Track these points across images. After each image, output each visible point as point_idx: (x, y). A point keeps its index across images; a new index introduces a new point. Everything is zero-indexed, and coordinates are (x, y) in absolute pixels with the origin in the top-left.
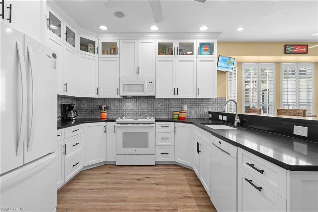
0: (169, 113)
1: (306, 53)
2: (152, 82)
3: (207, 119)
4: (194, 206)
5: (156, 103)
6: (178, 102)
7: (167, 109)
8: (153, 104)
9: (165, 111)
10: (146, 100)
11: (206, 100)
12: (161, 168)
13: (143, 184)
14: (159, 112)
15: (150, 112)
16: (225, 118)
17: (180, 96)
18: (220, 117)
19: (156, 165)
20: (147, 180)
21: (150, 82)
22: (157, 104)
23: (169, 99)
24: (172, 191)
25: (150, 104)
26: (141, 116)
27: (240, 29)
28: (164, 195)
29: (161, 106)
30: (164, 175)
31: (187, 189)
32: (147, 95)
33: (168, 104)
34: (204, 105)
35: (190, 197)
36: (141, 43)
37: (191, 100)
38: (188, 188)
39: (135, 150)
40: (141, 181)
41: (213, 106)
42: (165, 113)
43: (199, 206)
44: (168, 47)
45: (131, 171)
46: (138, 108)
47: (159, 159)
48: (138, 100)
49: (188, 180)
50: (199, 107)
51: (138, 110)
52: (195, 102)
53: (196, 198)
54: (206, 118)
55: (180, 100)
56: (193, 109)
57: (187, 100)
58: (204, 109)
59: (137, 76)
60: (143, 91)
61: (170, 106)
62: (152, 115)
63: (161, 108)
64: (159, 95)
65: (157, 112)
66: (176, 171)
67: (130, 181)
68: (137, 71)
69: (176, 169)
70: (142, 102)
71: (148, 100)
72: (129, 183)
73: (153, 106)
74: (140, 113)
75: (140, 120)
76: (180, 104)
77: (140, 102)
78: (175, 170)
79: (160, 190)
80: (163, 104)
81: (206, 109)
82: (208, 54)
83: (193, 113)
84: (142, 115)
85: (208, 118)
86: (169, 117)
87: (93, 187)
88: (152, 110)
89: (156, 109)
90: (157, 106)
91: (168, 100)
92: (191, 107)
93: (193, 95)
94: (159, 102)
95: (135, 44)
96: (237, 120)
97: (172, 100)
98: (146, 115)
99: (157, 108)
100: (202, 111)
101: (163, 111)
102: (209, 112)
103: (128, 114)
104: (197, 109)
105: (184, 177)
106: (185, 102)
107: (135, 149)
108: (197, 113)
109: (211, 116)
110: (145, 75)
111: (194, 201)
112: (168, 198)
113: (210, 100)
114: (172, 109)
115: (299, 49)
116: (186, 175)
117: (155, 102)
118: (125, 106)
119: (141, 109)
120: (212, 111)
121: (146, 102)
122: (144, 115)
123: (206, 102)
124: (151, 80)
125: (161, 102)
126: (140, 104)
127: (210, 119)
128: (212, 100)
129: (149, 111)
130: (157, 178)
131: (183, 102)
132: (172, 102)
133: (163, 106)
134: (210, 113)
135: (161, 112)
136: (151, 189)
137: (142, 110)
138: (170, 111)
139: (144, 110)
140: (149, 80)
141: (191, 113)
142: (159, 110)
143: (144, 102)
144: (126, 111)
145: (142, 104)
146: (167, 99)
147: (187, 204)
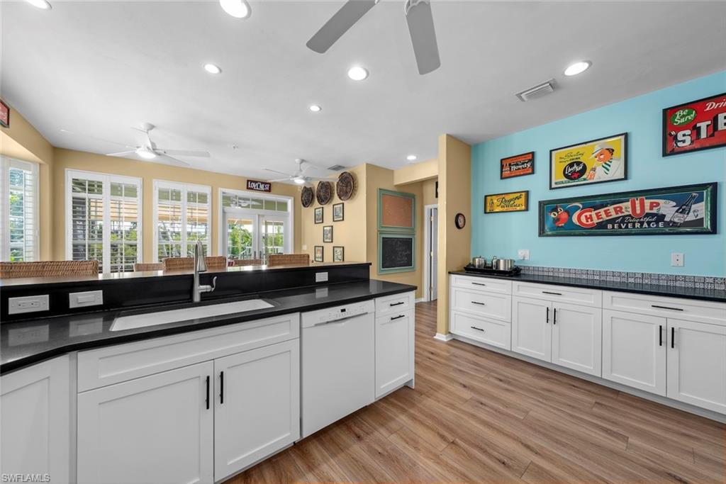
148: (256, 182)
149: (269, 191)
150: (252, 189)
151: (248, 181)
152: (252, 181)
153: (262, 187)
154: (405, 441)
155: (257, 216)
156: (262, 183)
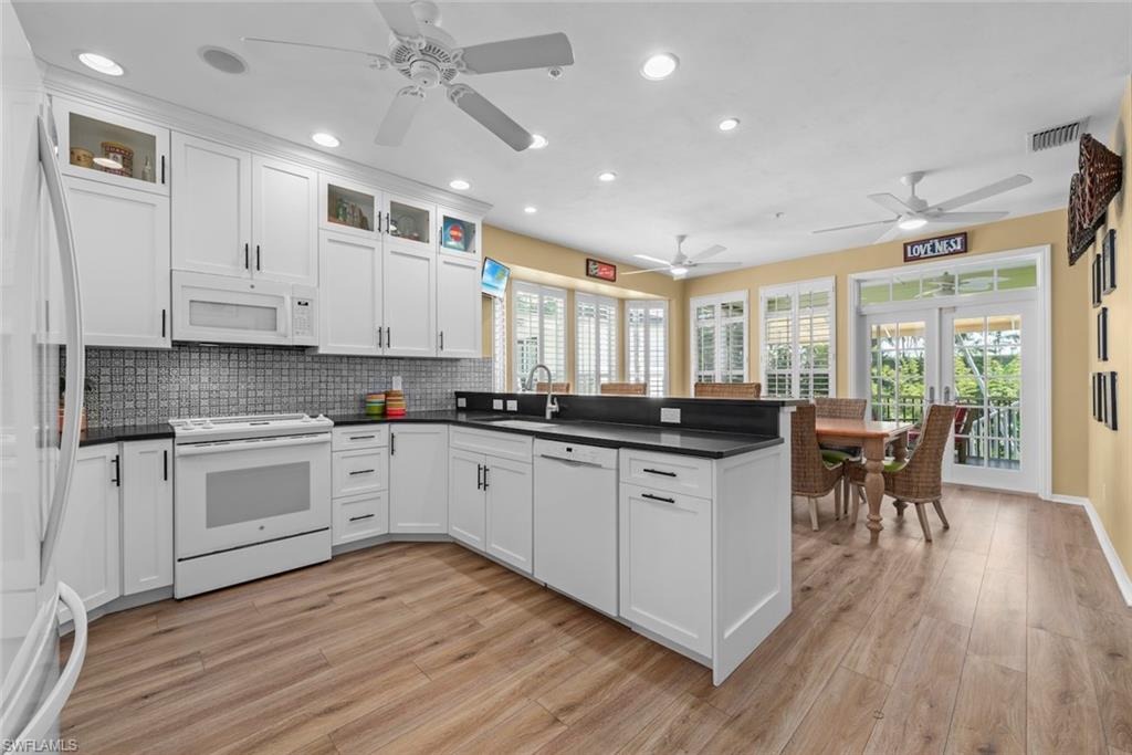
0: (351, 398)
1: (613, 280)
2: (307, 304)
3: (452, 411)
4: (504, 604)
5: (305, 369)
6: (377, 367)
7: (345, 386)
8: (293, 372)
9: (337, 392)
10: (268, 357)
11: (450, 363)
12: (358, 562)
13: (337, 612)
14: (316, 399)
15: (285, 400)
16: (512, 405)
17: (395, 350)
18: (498, 405)
19: (335, 558)
20: (341, 602)
21: (299, 303)
22: (309, 372)
23: (348, 357)
24: (437, 597)
25: (285, 372)
26: (247, 413)
27: (530, 210)
28: (422, 612)
29: (323, 379)
30: (380, 572)
31: (463, 581)
32: (291, 344)
33: (345, 373)
34: (444, 374)
35: (483, 593)
36: (264, 169)
37: (413, 362)
38: (465, 579)
39: (262, 528)
40: (323, 609)
41: (465, 377)
42: (338, 399)
43: (514, 600)
44: (351, 203)
45: (265, 597)
46: (234, 386)
47: (343, 537)
48: (234, 356)
49: (451, 564)
50: (434, 380)
51: (234, 394)
52: (424, 368)
53: (497, 590)
54: (449, 408)
55: (384, 361)
56: (418, 385)
57: (402, 362)
58: (444, 385)
59: (249, 276)
60: (275, 329)
61: (351, 379)
62: (292, 407)
63: (323, 386)
64: (330, 344)
65: (309, 399)
66: (404, 555)
67: (287, 620)
68: (252, 258)
69: (400, 551)
70: (252, 364)
71: (277, 358)
72: (290, 627)
73: (294, 379)
74: (243, 401)
75: (275, 425)
76: (384, 374)
77: (243, 365)
78: (402, 553)
79: (401, 606)
80: (331, 372)
81: (449, 385)
82: (460, 249)
83: (418, 397)
84: (252, 408)
85: (455, 408)
86: (351, 412)
87: (146, 689)
88: (293, 393)
89: (304, 389)
90: (309, 380)
91: (345, 360)
92: (413, 380)
93: (427, 349)
94: (316, 366)
95: (239, 164)
96: (552, 407)
97: (358, 361)
98: (268, 408)
99: (309, 385)
100: (439, 391)
101: (331, 392)
102: (456, 393)
103: (189, 407)
104: (427, 385)
105: (437, 562)
106: (395, 368)
107: (261, 522)
108: (428, 397)
109: (462, 402)
110: (281, 276)
111: (496, 596)
112: (439, 614)
113: (459, 363)
114: (358, 386)
115: (604, 271)
116: (437, 556)
117: (301, 366)
118: (173, 379)
119: (248, 390)
120: (463, 390)
121: (269, 365)
122: (260, 408)
123: (449, 369)
124: (304, 297)
125: (323, 366)
126: (243, 372)
127: (459, 410)
128: (463, 363)
129: (281, 397)
130: (370, 586)
131: (390, 368)
132: (358, 367)
133: (330, 379)
134: (459, 395)
135: (323, 399)
136: (376, 613)
137: (251, 394)
138: (351, 392)
139: (260, 393)
140: (296, 296)
141: (412, 397)
142: (316, 392)
143: (260, 365)
144: (179, 399)
145: (252, 372)
146: (341, 357)
147: (490, 607)
148: (923, 242)
149: (965, 250)
150: (918, 258)
151: (905, 245)
152: (913, 244)
153: (941, 247)
154: (557, 664)
155: (937, 311)
156: (941, 239)
